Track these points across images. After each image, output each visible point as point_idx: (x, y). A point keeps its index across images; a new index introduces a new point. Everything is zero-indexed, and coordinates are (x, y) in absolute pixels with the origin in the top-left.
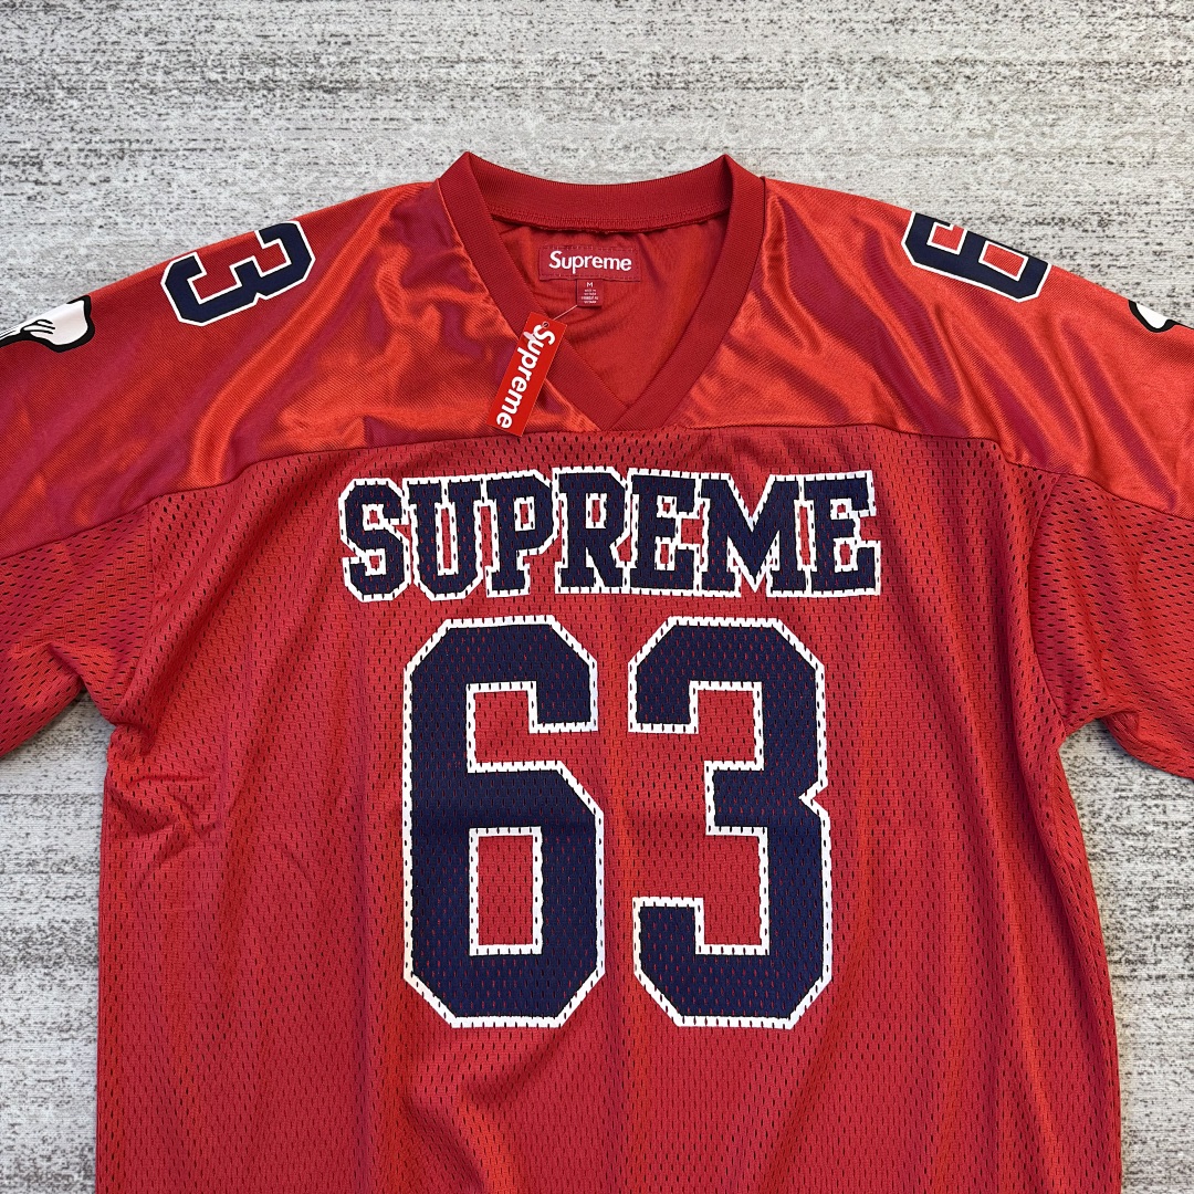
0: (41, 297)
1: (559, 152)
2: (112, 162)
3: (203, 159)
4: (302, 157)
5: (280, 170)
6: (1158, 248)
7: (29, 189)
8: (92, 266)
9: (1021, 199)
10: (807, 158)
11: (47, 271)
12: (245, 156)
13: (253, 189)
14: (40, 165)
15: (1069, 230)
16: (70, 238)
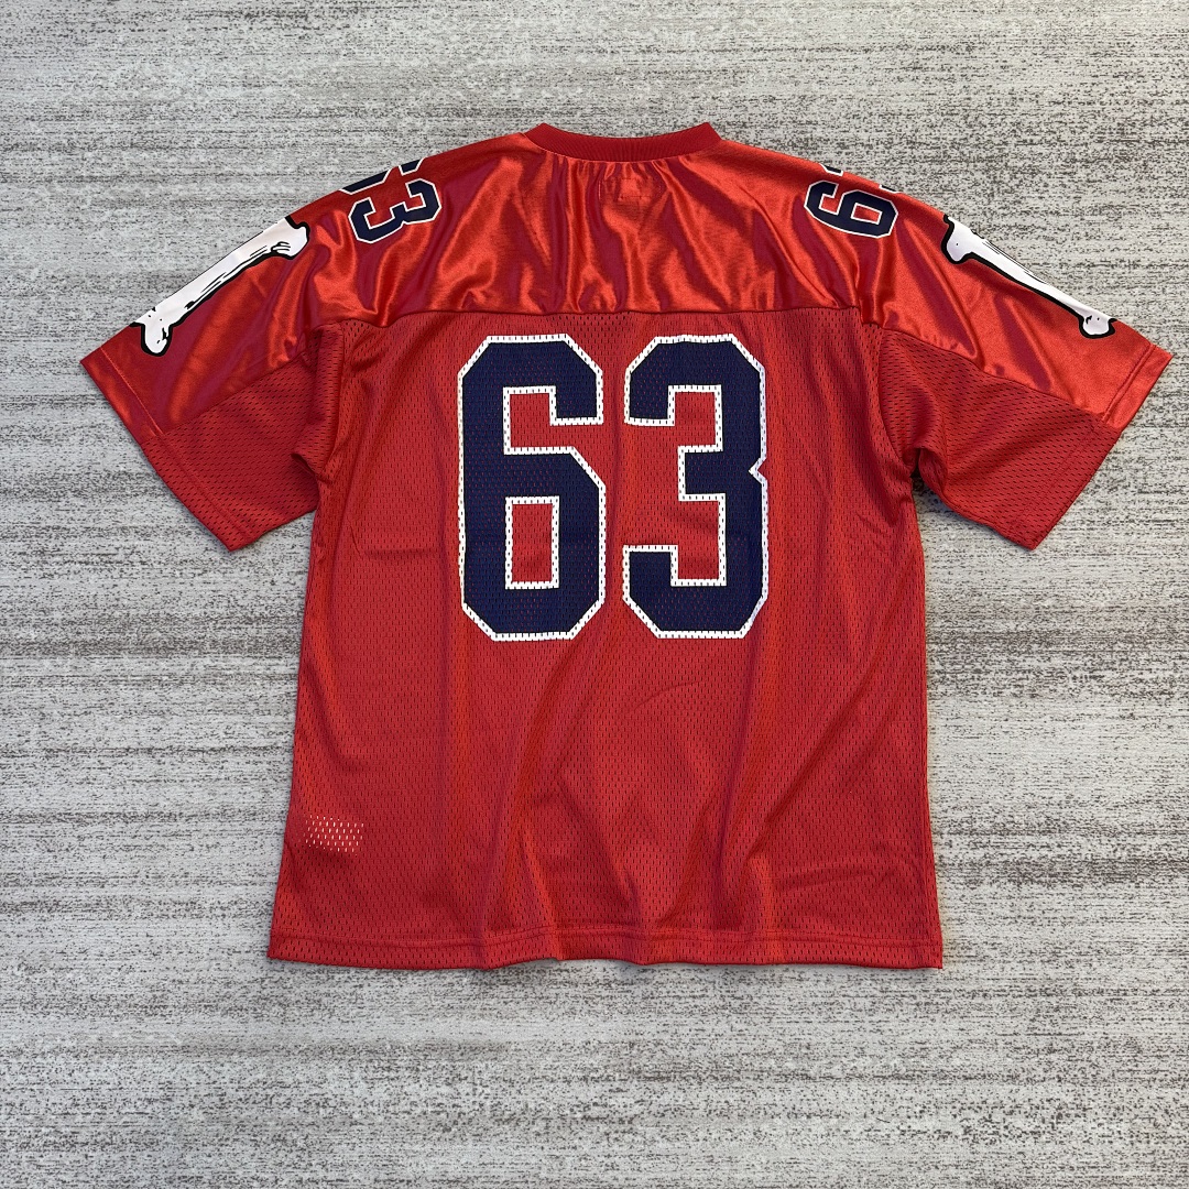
0: (310, 98)
1: (628, 7)
2: (350, 15)
3: (406, 13)
4: (468, 12)
5: (454, 19)
6: (1003, 64)
7: (300, 32)
8: (340, 79)
9: (918, 34)
10: (783, 10)
11: (312, 82)
12: (433, 11)
13: (438, 32)
14: (306, 17)
15: (948, 54)
16: (326, 62)
